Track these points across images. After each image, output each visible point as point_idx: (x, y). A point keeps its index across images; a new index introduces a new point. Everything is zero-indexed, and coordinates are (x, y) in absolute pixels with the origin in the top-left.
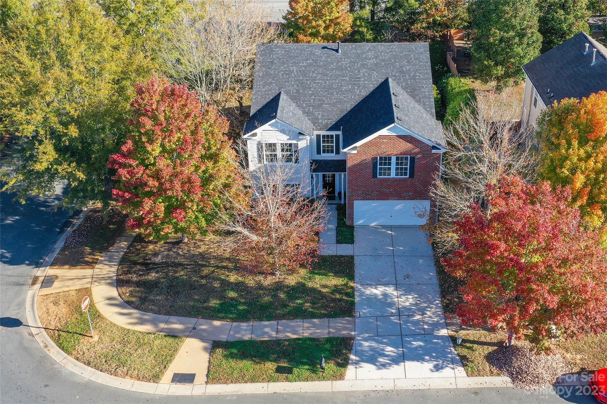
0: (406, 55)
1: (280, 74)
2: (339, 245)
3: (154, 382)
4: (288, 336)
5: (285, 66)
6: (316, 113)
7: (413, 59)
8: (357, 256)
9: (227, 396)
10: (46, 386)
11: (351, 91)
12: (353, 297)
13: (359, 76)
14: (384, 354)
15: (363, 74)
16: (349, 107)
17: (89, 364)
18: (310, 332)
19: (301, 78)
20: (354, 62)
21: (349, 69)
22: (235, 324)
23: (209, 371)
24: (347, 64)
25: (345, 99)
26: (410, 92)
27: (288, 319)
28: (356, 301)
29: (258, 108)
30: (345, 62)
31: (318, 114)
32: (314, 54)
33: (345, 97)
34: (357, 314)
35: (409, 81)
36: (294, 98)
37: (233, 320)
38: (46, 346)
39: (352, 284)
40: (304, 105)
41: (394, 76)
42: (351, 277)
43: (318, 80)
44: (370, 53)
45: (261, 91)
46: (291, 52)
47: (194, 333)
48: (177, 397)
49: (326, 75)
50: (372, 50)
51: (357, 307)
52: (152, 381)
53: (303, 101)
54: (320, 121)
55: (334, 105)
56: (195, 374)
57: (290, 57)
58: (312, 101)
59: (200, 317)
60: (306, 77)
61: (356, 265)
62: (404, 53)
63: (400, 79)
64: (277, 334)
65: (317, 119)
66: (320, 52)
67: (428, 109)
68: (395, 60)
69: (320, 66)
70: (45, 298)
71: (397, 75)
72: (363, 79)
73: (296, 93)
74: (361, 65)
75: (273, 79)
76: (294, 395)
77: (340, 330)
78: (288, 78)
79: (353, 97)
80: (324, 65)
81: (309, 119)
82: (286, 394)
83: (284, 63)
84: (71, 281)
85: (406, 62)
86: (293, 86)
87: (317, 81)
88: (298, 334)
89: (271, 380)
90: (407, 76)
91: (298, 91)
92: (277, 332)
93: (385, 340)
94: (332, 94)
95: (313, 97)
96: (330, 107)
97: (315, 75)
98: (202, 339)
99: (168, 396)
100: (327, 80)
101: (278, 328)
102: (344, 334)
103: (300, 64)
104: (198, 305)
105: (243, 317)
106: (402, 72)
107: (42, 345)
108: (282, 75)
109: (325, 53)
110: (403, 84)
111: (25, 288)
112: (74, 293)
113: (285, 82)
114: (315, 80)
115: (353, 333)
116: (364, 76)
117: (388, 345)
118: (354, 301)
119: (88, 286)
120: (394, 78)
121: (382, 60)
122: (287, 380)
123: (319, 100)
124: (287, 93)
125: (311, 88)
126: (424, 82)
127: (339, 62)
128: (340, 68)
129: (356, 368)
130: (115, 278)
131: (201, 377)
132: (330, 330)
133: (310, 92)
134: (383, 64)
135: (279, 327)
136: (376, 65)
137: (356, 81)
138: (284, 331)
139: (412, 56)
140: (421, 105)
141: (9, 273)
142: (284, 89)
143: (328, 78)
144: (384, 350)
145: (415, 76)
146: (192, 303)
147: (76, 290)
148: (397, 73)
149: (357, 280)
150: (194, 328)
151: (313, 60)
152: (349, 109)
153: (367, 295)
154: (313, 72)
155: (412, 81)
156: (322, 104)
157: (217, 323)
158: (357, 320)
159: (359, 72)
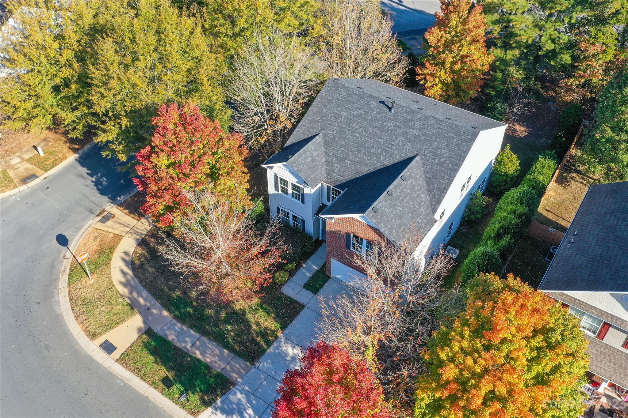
0: (450, 137)
1: (330, 115)
2: (304, 290)
3: (91, 339)
4: (195, 353)
5: (338, 109)
6: (336, 166)
7: (454, 144)
8: (308, 308)
9: (119, 379)
10: (39, 303)
11: (378, 155)
12: (268, 346)
13: (393, 143)
14: (243, 414)
15: (399, 142)
16: (366, 170)
17: (71, 300)
18: (213, 359)
19: (344, 126)
20: (398, 127)
21: (389, 132)
22: (174, 321)
23: (125, 351)
24: (391, 126)
25: (368, 161)
26: (429, 178)
27: (209, 339)
28: (268, 351)
29: (295, 141)
30: (390, 124)
31: (337, 167)
32: (369, 106)
33: (368, 160)
34: (257, 364)
35: (435, 166)
36: (327, 144)
37: (175, 317)
38: (64, 271)
39: (279, 334)
40: (331, 154)
41: (425, 155)
42: (284, 327)
43: (357, 133)
44: (418, 123)
45: (305, 126)
46: (351, 97)
47: (145, 312)
48: (93, 360)
49: (366, 131)
50: (422, 120)
51: (264, 357)
52: (90, 337)
53: (332, 149)
54: (334, 175)
55: (354, 163)
56: (116, 348)
57: (348, 101)
58: (339, 152)
59: (159, 301)
60: (349, 126)
61: (299, 316)
62: (449, 134)
63: (428, 161)
64: (191, 347)
65: (333, 172)
66: (375, 105)
67: (434, 203)
68: (436, 139)
69: (366, 120)
70: (95, 231)
71: (428, 155)
72: (394, 148)
73: (332, 139)
74: (403, 132)
75: (322, 119)
76: (156, 408)
77: (234, 371)
78: (333, 122)
79: (375, 162)
80: (371, 120)
81: (327, 169)
82: (153, 403)
83: (339, 106)
84: (119, 225)
85: (446, 145)
86: (333, 131)
87: (355, 134)
88: (204, 356)
89: (153, 384)
90: (437, 160)
91: (334, 137)
92: (193, 345)
93: (254, 402)
94: (359, 151)
95: (342, 149)
96: (350, 165)
97: (357, 127)
98: (144, 322)
99: (89, 355)
100: (364, 136)
101: (195, 342)
102: (232, 377)
103: (351, 112)
104: (166, 290)
105: (182, 318)
106: (435, 154)
107: (63, 269)
108: (331, 117)
109: (379, 108)
110: (428, 167)
111: (92, 216)
112: (111, 235)
113: (330, 124)
114: (354, 132)
115: (239, 380)
116: (398, 145)
117: (253, 407)
118: (266, 351)
119: (123, 234)
120: (423, 157)
121: (425, 135)
122: (162, 392)
123: (346, 154)
124: (325, 136)
125: (346, 139)
126: (449, 173)
127: (385, 121)
128: (382, 129)
129: (213, 413)
130: (143, 236)
131: (117, 354)
132: (227, 366)
133: (343, 143)
134: (423, 138)
135: (198, 343)
136: (416, 137)
137: (388, 147)
138: (198, 349)
139: (455, 140)
140: (431, 196)
141: (93, 199)
142: (325, 132)
143: (366, 135)
144: (245, 410)
145: (444, 162)
146: (163, 286)
147: (114, 234)
148: (429, 153)
149: (286, 331)
150: (148, 309)
151: (365, 111)
152: (365, 173)
153: (281, 350)
154: (358, 124)
155: (438, 167)
156: (346, 158)
157: (165, 313)
158: (253, 370)
159: (396, 138)
